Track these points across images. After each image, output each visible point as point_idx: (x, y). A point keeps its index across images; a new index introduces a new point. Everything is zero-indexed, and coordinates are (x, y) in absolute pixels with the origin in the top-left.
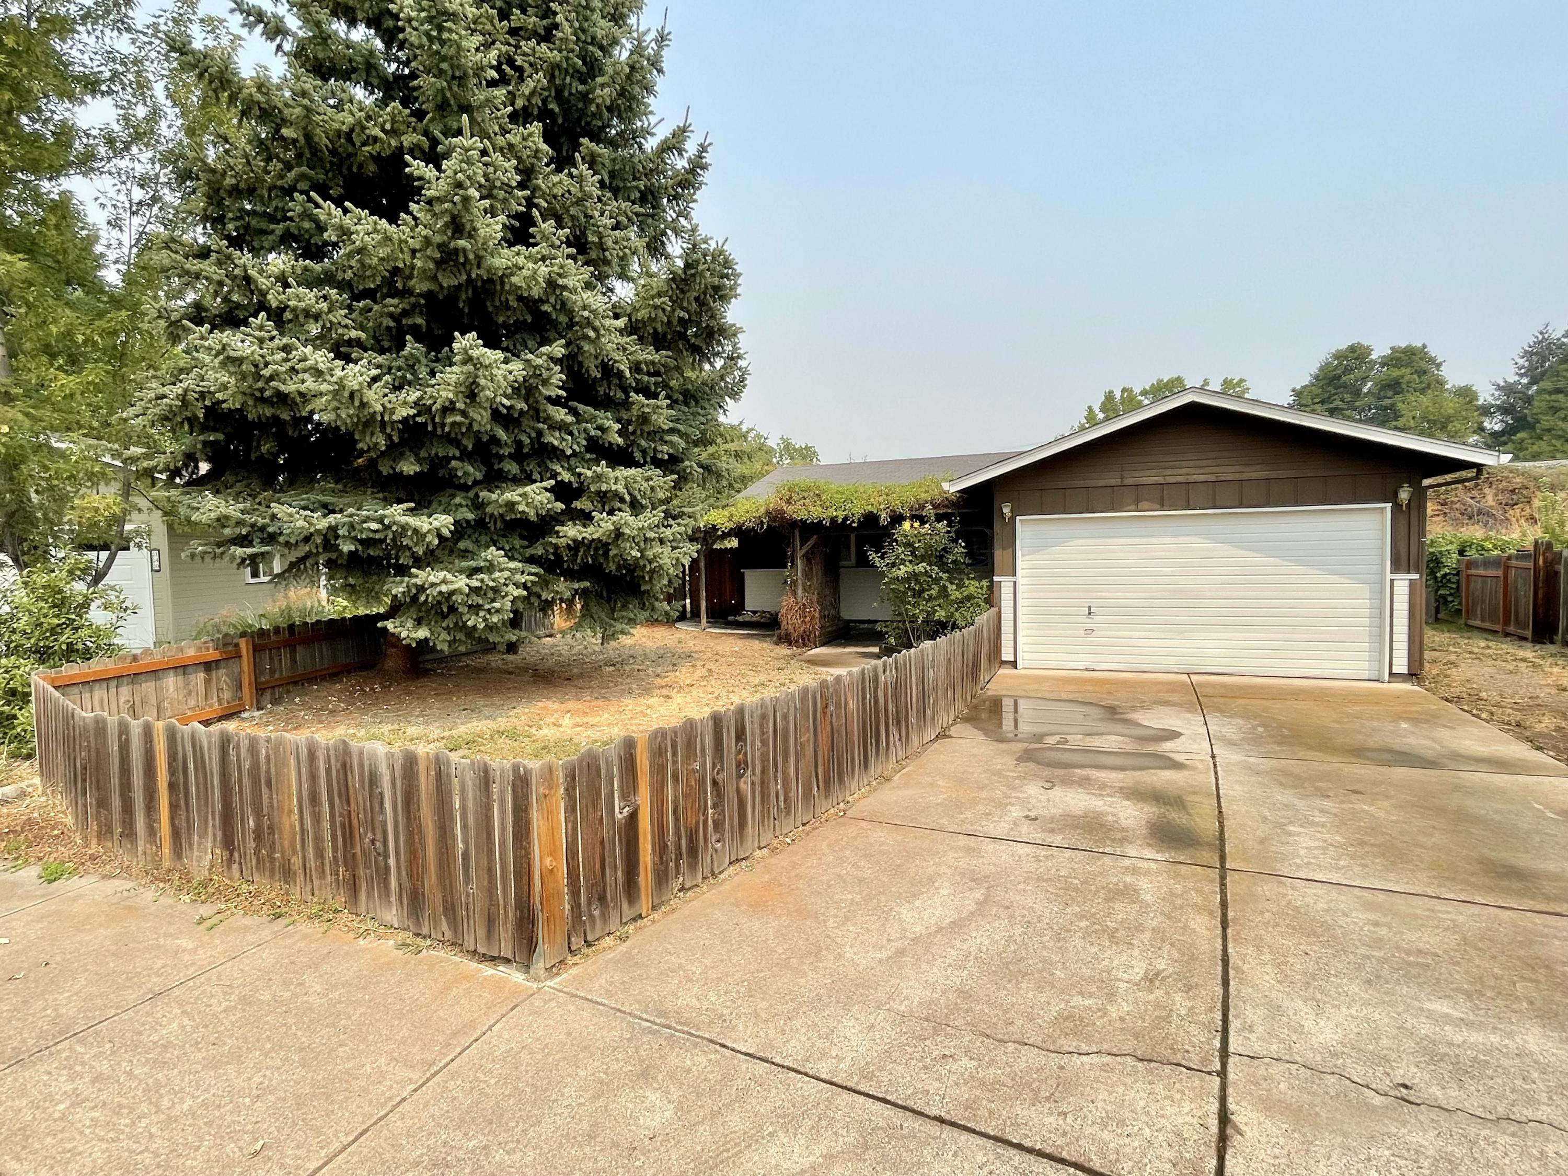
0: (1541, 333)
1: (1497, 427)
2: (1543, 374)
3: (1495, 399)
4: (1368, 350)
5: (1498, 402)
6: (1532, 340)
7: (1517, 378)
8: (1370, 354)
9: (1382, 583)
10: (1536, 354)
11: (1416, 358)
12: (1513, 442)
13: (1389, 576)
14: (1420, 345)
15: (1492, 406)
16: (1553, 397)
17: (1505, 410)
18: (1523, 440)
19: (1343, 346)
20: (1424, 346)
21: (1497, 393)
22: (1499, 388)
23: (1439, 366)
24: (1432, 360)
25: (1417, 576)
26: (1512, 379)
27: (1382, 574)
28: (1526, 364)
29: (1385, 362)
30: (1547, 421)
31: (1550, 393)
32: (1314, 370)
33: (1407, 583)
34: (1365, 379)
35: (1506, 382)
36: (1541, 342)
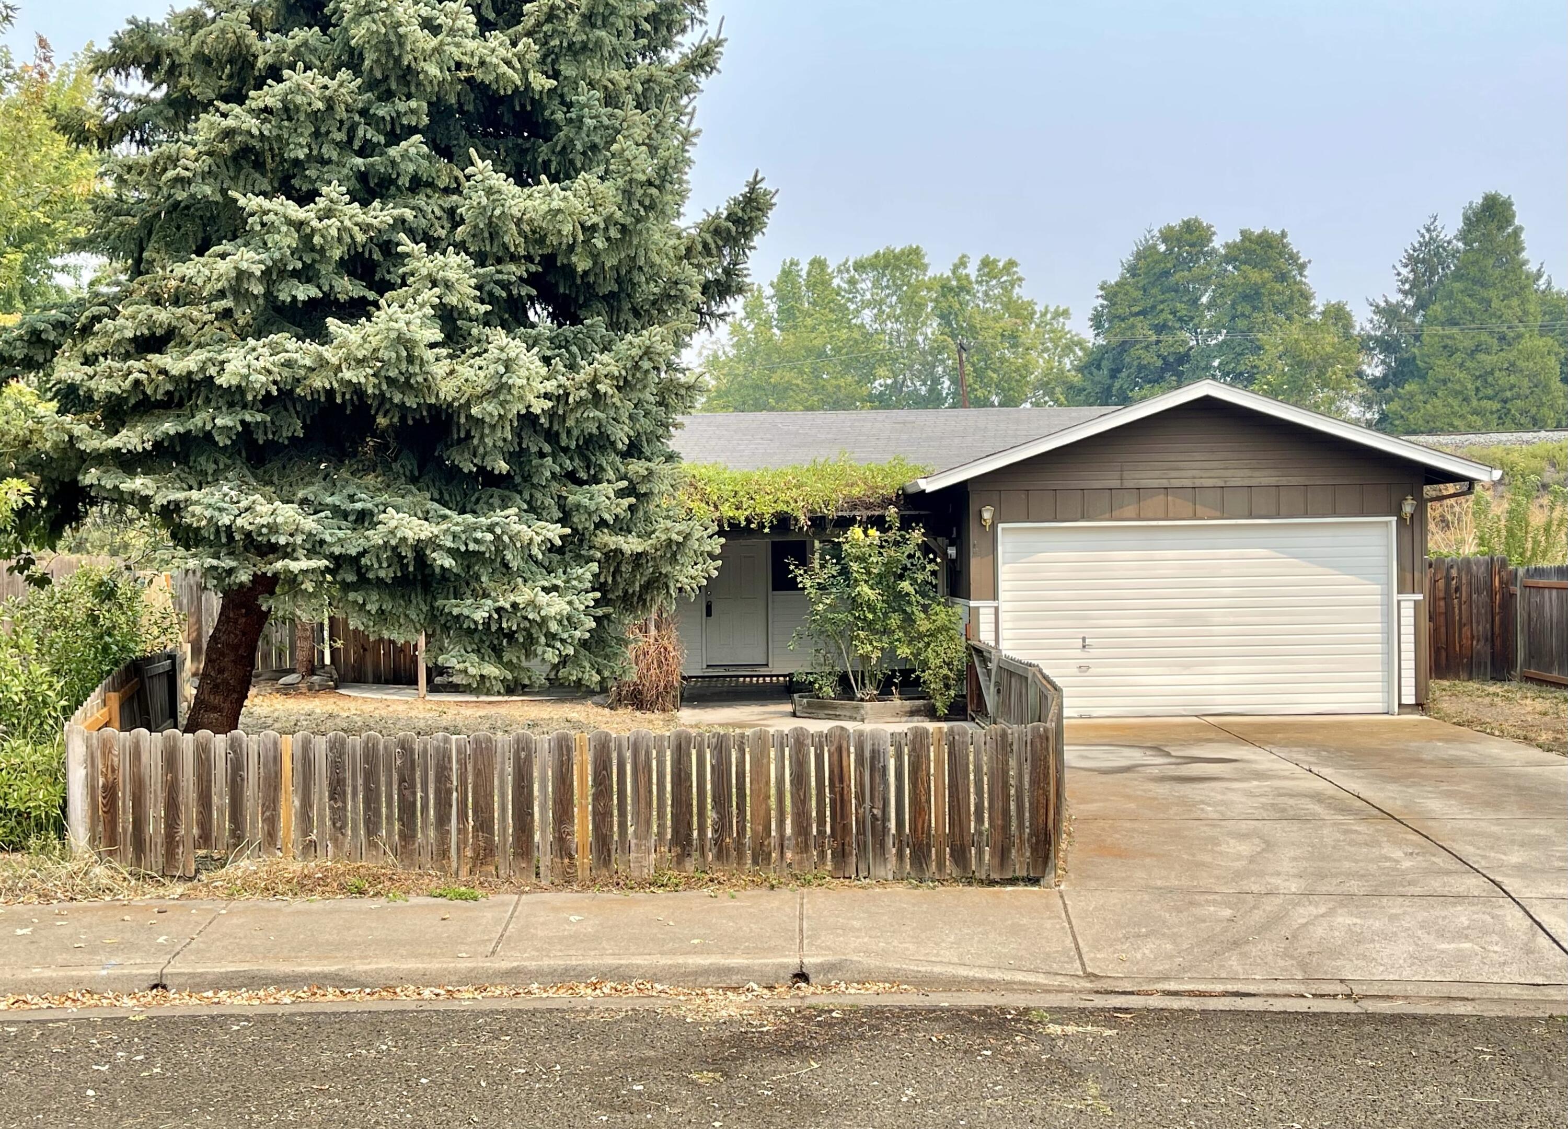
0: (1428, 230)
1: (1378, 372)
2: (1431, 294)
3: (1374, 329)
4: (1208, 233)
5: (1379, 333)
6: (1416, 240)
7: (1400, 297)
8: (1210, 240)
9: (1388, 605)
10: (1423, 261)
11: (1272, 253)
13: (1396, 597)
14: (1277, 232)
15: (1370, 338)
16: (1447, 331)
17: (1387, 346)
19: (1176, 222)
20: (1284, 234)
21: (1376, 318)
22: (1378, 310)
23: (1302, 267)
24: (1293, 258)
25: (1420, 597)
26: (1395, 298)
27: (1389, 595)
28: (1411, 276)
29: (1235, 254)
30: (1442, 367)
31: (1442, 324)
32: (1128, 257)
33: (1412, 604)
34: (1204, 281)
35: (1386, 301)
36: (1427, 244)
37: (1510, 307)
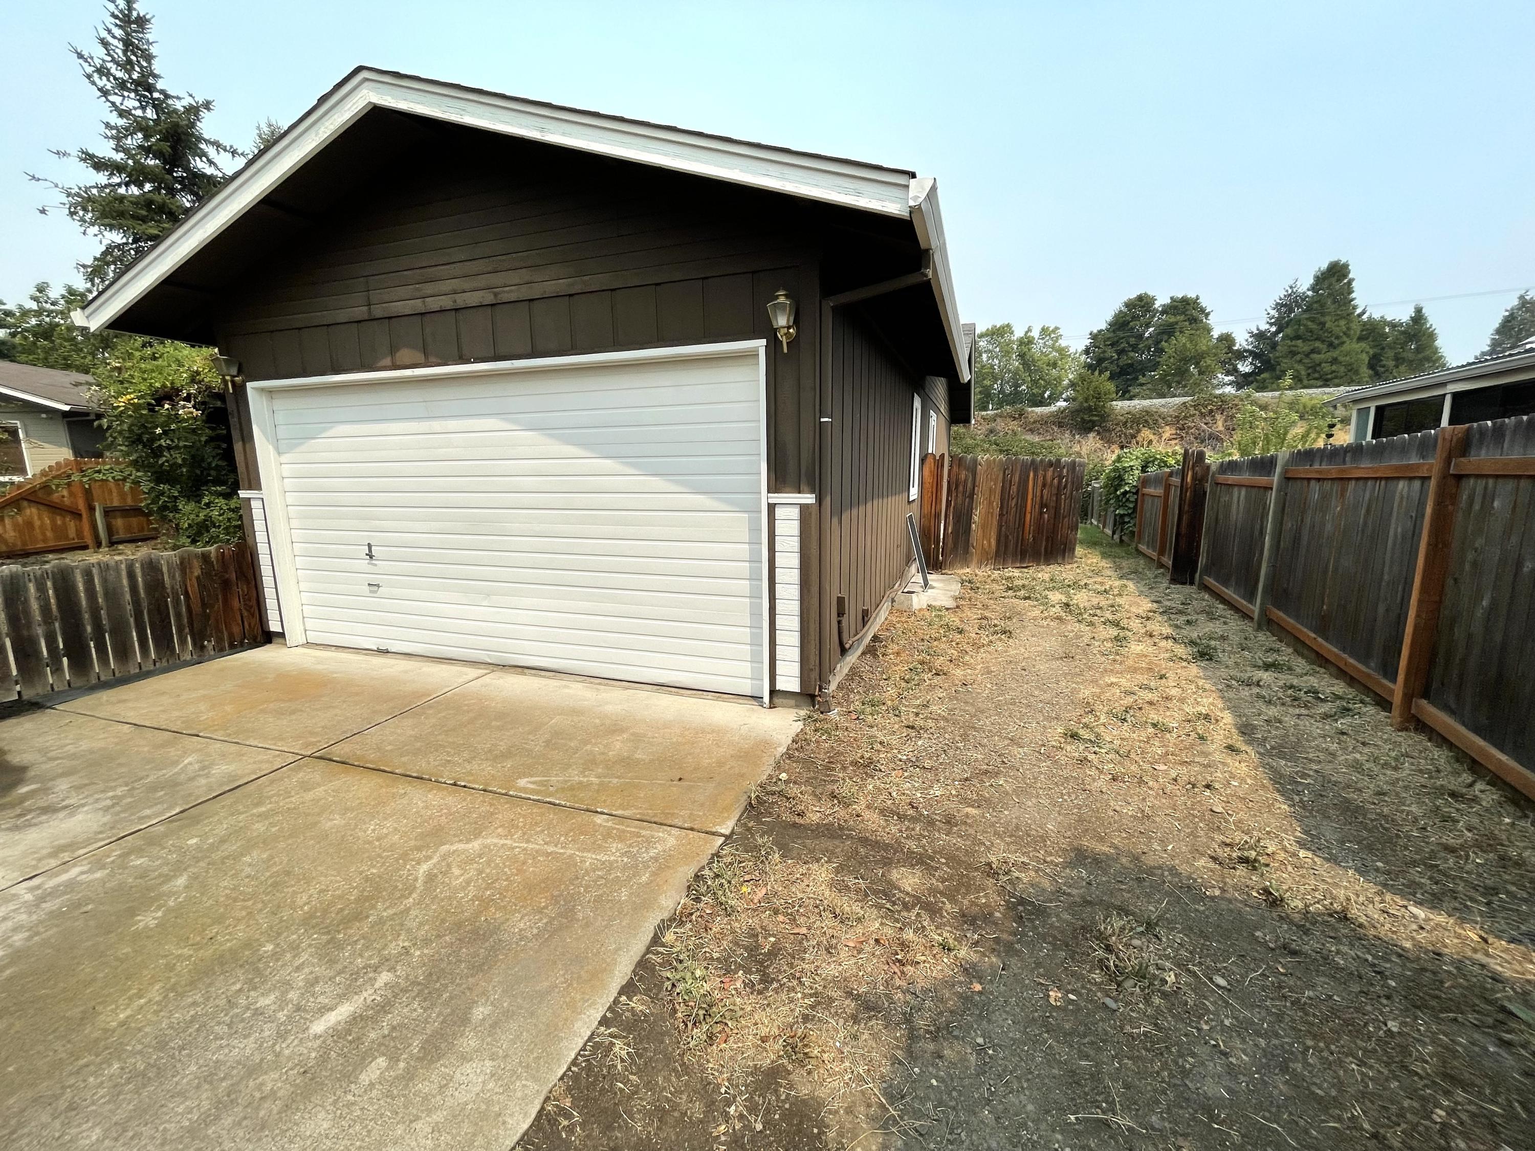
0: (1291, 287)
1: (1248, 369)
2: (1288, 324)
3: (1248, 345)
4: (1153, 299)
5: (1250, 347)
6: (1282, 294)
7: (1267, 326)
8: (1154, 303)
10: (1285, 305)
11: (1190, 308)
12: (1257, 381)
13: (766, 497)
14: (1194, 296)
15: (1246, 351)
16: (1294, 342)
17: (1255, 355)
18: (1264, 380)
19: (1133, 296)
20: (1198, 298)
21: (1250, 340)
22: (1252, 335)
23: (1207, 315)
24: (1203, 311)
26: (1264, 327)
28: (1276, 314)
29: (1166, 310)
31: (1292, 339)
32: (1109, 316)
33: (795, 512)
34: (1148, 326)
35: (1258, 329)
36: (1290, 295)
37: (1338, 326)
